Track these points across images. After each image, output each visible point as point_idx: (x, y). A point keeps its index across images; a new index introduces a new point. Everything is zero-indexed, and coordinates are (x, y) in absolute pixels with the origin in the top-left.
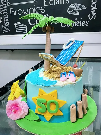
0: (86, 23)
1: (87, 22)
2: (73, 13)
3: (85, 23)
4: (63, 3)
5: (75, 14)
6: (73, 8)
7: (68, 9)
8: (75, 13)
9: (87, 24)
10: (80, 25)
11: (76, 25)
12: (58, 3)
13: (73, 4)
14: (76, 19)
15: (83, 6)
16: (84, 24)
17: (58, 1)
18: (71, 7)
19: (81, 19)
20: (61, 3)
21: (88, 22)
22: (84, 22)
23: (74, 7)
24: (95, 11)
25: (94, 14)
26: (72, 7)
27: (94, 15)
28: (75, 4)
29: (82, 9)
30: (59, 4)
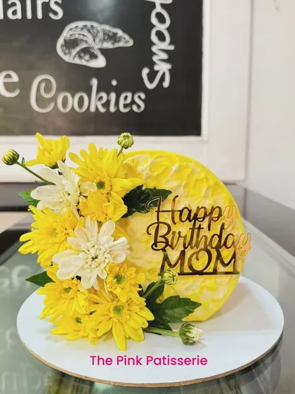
0: (133, 102)
1: (139, 97)
2: (80, 57)
3: (129, 100)
4: (40, 15)
5: (87, 61)
6: (81, 37)
7: (61, 41)
8: (87, 57)
9: (139, 107)
10: (112, 109)
11: (97, 108)
12: (14, 13)
13: (80, 24)
14: (95, 82)
15: (120, 33)
16: (125, 106)
17: (19, 7)
18: (71, 32)
19: (114, 83)
20: (29, 16)
21: (143, 96)
22: (126, 98)
23: (84, 35)
24: (165, 56)
25: (163, 68)
26: (77, 36)
27: (164, 74)
28: (88, 24)
29: (117, 45)
30: (19, 16)
